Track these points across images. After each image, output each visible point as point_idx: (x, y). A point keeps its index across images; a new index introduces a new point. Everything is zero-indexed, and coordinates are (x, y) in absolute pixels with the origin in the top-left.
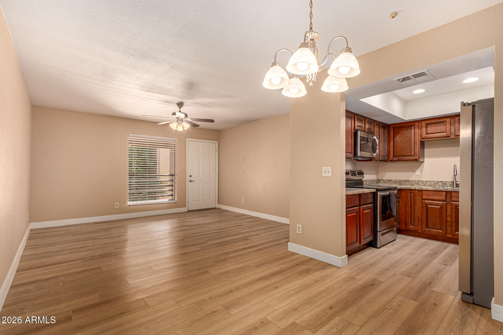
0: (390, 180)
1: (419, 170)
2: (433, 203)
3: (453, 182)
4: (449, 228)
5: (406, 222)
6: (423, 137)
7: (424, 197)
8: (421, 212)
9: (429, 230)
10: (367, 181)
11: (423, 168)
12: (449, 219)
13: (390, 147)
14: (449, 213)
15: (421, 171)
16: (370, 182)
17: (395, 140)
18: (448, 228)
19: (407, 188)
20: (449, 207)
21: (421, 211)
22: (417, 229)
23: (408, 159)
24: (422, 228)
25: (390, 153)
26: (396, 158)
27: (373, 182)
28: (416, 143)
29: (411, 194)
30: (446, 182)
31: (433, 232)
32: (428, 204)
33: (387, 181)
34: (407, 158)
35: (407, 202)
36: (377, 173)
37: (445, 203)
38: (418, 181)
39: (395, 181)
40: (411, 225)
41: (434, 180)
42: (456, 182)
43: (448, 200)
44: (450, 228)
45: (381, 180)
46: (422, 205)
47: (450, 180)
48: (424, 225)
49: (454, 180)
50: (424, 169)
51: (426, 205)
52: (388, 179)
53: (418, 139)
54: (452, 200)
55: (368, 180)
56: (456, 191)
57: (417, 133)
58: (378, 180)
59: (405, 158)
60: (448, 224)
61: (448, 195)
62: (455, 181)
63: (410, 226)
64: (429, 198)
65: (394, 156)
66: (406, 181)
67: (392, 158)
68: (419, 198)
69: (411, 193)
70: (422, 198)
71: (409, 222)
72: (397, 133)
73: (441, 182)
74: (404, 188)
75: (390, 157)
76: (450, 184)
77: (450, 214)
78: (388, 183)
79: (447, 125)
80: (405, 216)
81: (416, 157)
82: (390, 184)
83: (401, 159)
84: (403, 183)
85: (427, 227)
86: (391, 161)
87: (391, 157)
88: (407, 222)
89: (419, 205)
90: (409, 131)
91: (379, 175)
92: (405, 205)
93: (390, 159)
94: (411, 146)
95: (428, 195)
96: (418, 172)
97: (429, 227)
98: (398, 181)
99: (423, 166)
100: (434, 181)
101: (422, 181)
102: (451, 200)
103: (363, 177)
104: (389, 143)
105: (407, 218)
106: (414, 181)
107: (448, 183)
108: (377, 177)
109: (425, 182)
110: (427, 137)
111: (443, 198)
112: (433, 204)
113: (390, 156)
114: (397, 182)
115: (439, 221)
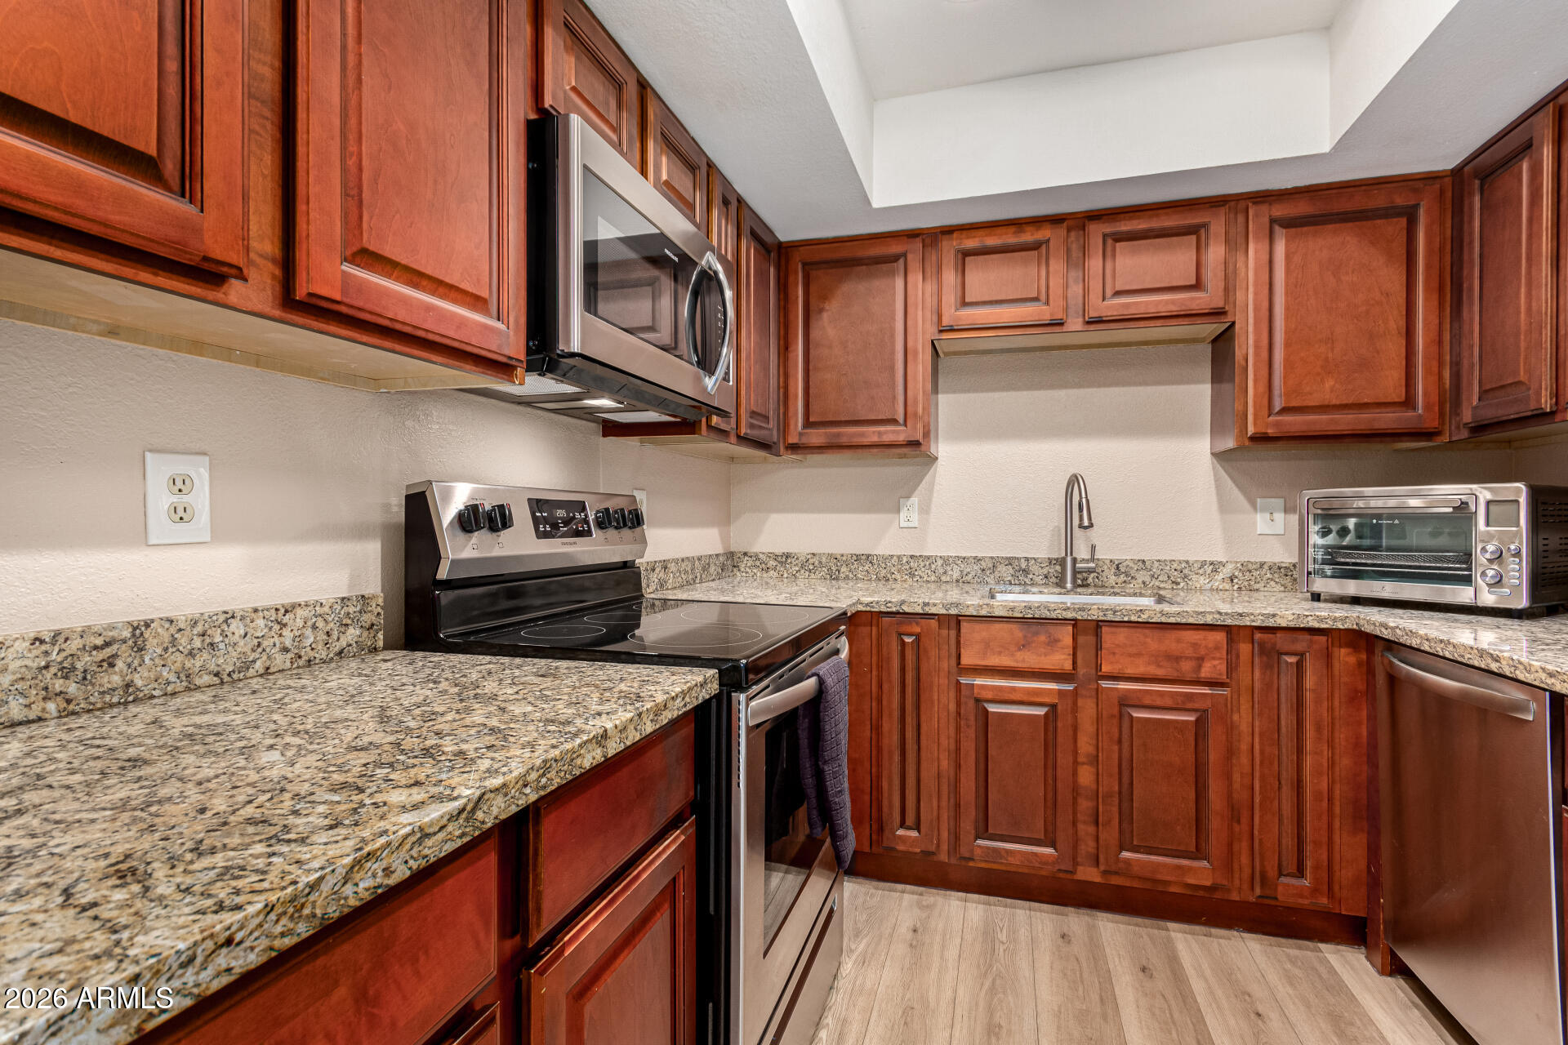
0: (788, 556)
1: (914, 500)
2: (1014, 689)
3: (1062, 562)
4: (1086, 829)
5: (880, 809)
6: (946, 321)
7: (966, 660)
8: (952, 747)
9: (996, 850)
10: (672, 567)
11: (931, 490)
12: (1086, 776)
13: (791, 371)
14: (1085, 745)
15: (925, 510)
16: (686, 572)
17: (815, 334)
18: (1081, 827)
19: (883, 609)
20: (1087, 708)
21: (952, 741)
22: (933, 848)
23: (875, 439)
24: (956, 837)
25: (791, 403)
26: (822, 431)
27: (705, 569)
28: (916, 353)
29: (903, 643)
30: (1027, 559)
31: (1011, 860)
32: (989, 695)
33: (772, 563)
34: (871, 434)
35: (885, 686)
36: (725, 519)
37: (1070, 687)
38: (912, 557)
39: (811, 561)
40: (902, 825)
41: (980, 555)
42: (1074, 561)
43: (1081, 671)
44: (1091, 829)
45: (745, 554)
46: (958, 704)
47: (1043, 554)
48: (968, 825)
49: (1063, 555)
50: (935, 499)
51: (978, 701)
52: (779, 551)
53: (923, 331)
54: (1104, 669)
55: (676, 561)
56: (1126, 619)
57: (917, 295)
58: (731, 555)
59: (862, 435)
60: (1085, 805)
61: (1081, 639)
62: (1069, 559)
63: (900, 832)
64: (994, 661)
65: (808, 424)
66: (858, 558)
67: (801, 434)
68: (945, 665)
69: (900, 634)
70: (959, 663)
71: (891, 806)
72: (825, 297)
73: (1010, 561)
74: (867, 605)
75: (792, 427)
76: (1045, 571)
77: (1091, 750)
78: (775, 569)
79: (1052, 262)
80: (874, 770)
81: (915, 428)
82: (785, 575)
83: (844, 440)
84: (844, 569)
85: (983, 831)
86: (794, 448)
87: (796, 425)
88: (885, 809)
89: (940, 704)
90: (878, 283)
91: (732, 528)
92: (874, 704)
93: (793, 439)
94: (892, 368)
95: (987, 646)
96: (910, 515)
97: (991, 831)
98: (824, 560)
99: (932, 484)
100: (978, 560)
101: (928, 558)
102: (1098, 667)
103: (644, 541)
104: (785, 347)
105: (885, 785)
106: (892, 556)
107: (1034, 568)
108: (725, 538)
109: (940, 562)
110: (964, 324)
111: (1060, 660)
112: (1013, 697)
113: (792, 423)
114: (820, 562)
115: (1042, 794)
